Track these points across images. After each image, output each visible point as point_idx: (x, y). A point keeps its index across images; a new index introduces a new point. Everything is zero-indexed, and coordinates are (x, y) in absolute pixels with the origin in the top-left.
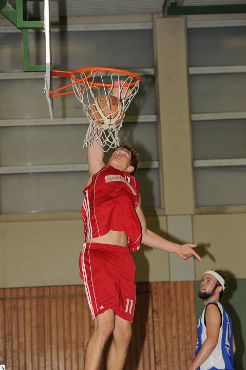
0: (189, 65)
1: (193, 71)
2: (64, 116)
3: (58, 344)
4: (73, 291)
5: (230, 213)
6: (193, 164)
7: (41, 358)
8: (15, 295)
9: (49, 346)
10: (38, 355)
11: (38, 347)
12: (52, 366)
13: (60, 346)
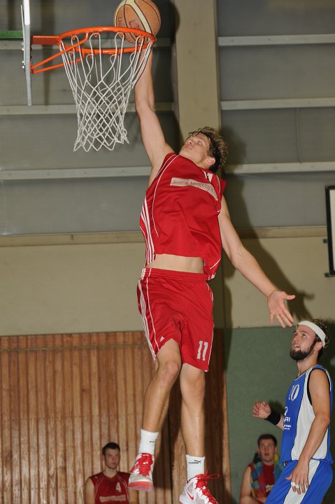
0: (219, 34)
1: (224, 41)
2: (47, 103)
3: (37, 414)
4: (58, 342)
5: (272, 238)
7: (13, 431)
9: (26, 415)
10: (11, 428)
11: (11, 418)
12: (29, 443)
13: (40, 416)
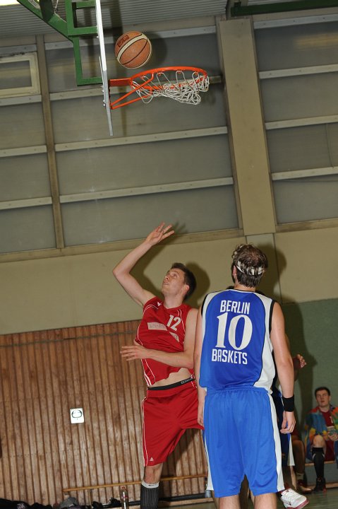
0: (259, 70)
1: (264, 75)
2: (125, 135)
3: (137, 383)
5: (314, 229)
6: (271, 177)
7: (120, 399)
8: (87, 333)
9: (128, 385)
10: (117, 397)
11: (116, 387)
12: (133, 407)
13: (139, 385)
